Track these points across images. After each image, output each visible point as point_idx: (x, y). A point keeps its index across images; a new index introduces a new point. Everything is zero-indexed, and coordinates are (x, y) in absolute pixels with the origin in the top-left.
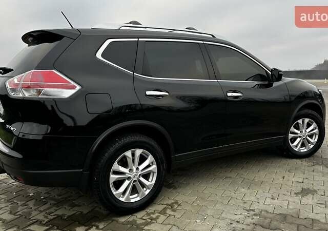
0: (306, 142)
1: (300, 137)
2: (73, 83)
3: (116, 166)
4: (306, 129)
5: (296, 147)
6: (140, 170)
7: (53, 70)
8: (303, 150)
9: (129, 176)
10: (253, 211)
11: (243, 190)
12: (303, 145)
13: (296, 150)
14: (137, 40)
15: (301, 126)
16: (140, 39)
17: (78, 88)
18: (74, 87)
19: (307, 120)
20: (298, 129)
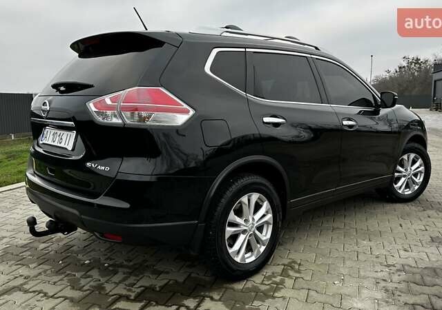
0: (411, 182)
1: (404, 176)
2: (185, 106)
3: (232, 217)
4: (412, 166)
5: (400, 188)
6: (256, 220)
7: (160, 88)
8: (408, 192)
9: (245, 228)
10: (394, 266)
11: (365, 242)
12: (407, 186)
13: (400, 192)
14: (243, 50)
15: (406, 163)
16: (247, 50)
17: (192, 112)
18: (187, 112)
19: (412, 156)
20: (402, 167)
